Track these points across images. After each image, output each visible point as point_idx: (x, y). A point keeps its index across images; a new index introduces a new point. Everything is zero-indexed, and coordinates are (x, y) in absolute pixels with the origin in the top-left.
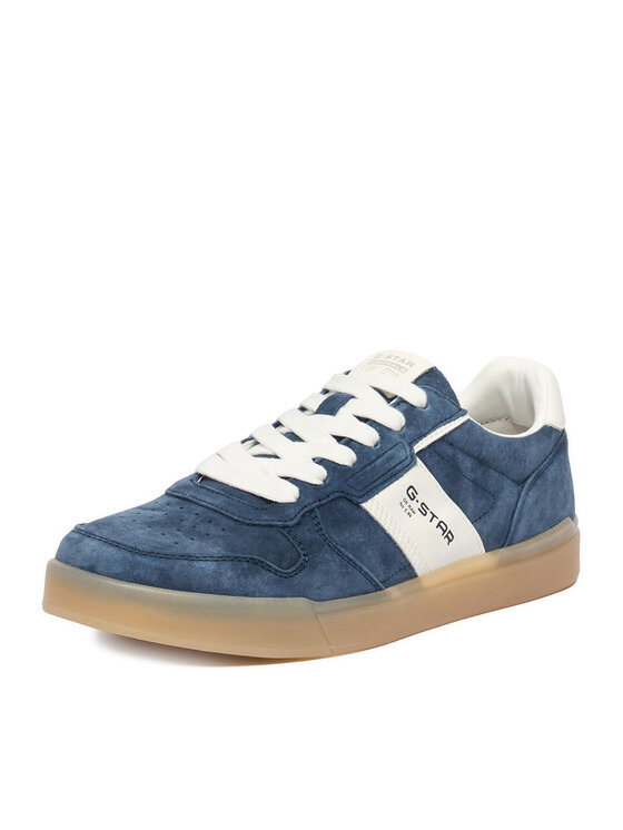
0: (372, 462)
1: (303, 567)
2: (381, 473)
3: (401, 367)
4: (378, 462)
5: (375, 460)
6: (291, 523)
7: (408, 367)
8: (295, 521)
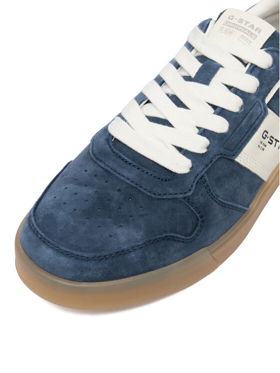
0: (239, 124)
1: (202, 227)
2: (246, 131)
3: (252, 34)
4: (244, 122)
5: (241, 122)
6: (189, 194)
7: (256, 33)
8: (192, 191)
